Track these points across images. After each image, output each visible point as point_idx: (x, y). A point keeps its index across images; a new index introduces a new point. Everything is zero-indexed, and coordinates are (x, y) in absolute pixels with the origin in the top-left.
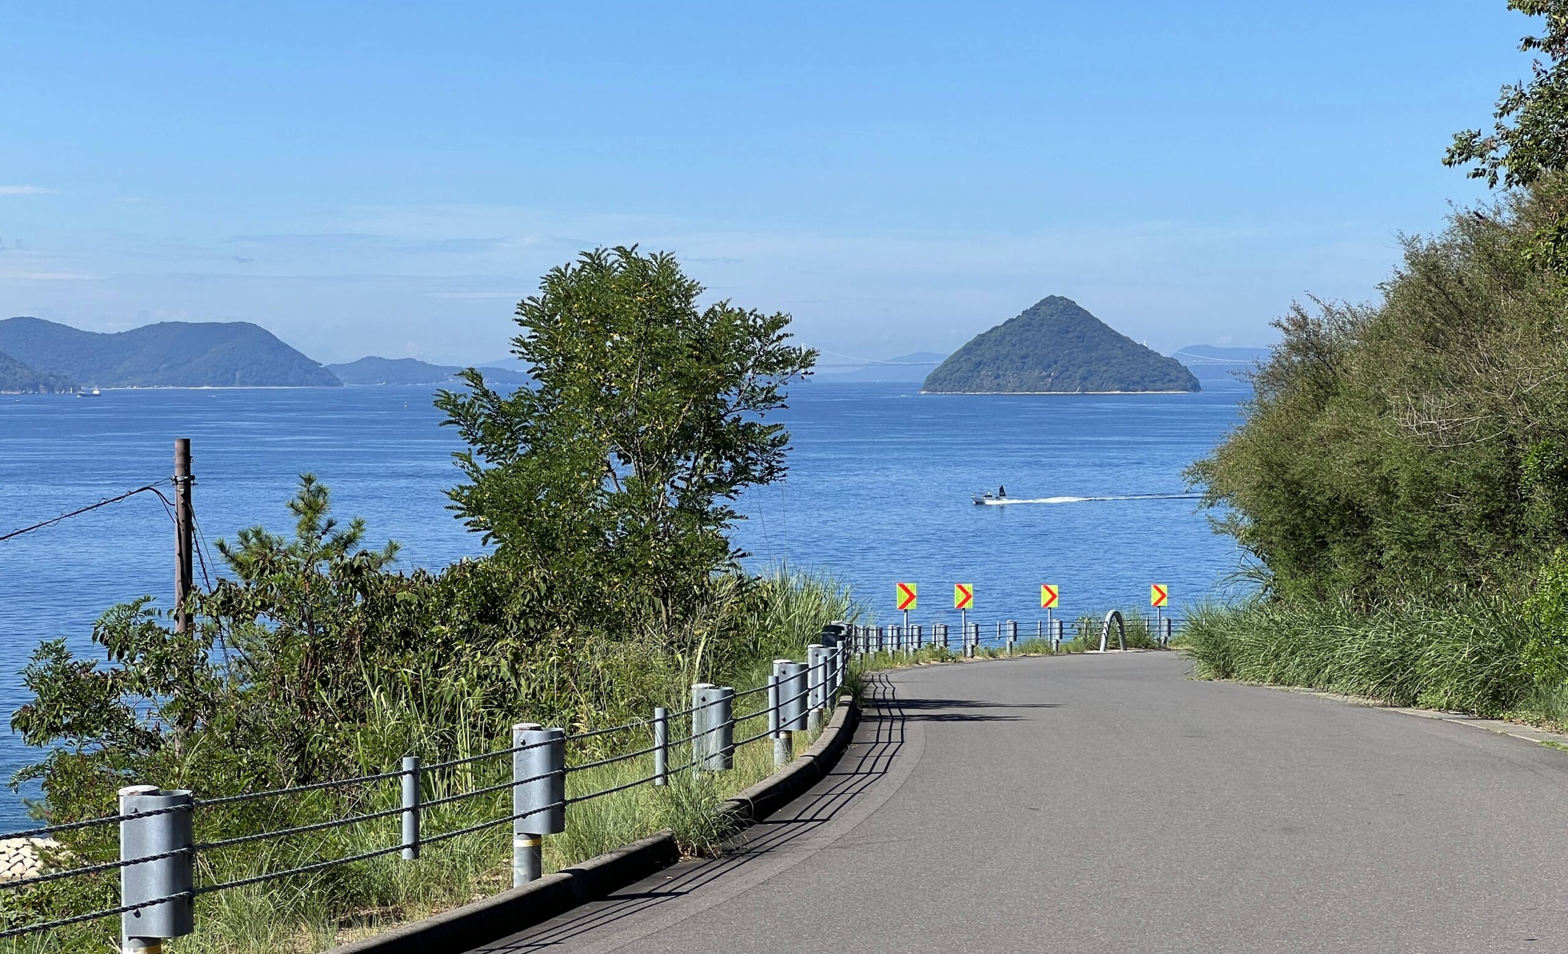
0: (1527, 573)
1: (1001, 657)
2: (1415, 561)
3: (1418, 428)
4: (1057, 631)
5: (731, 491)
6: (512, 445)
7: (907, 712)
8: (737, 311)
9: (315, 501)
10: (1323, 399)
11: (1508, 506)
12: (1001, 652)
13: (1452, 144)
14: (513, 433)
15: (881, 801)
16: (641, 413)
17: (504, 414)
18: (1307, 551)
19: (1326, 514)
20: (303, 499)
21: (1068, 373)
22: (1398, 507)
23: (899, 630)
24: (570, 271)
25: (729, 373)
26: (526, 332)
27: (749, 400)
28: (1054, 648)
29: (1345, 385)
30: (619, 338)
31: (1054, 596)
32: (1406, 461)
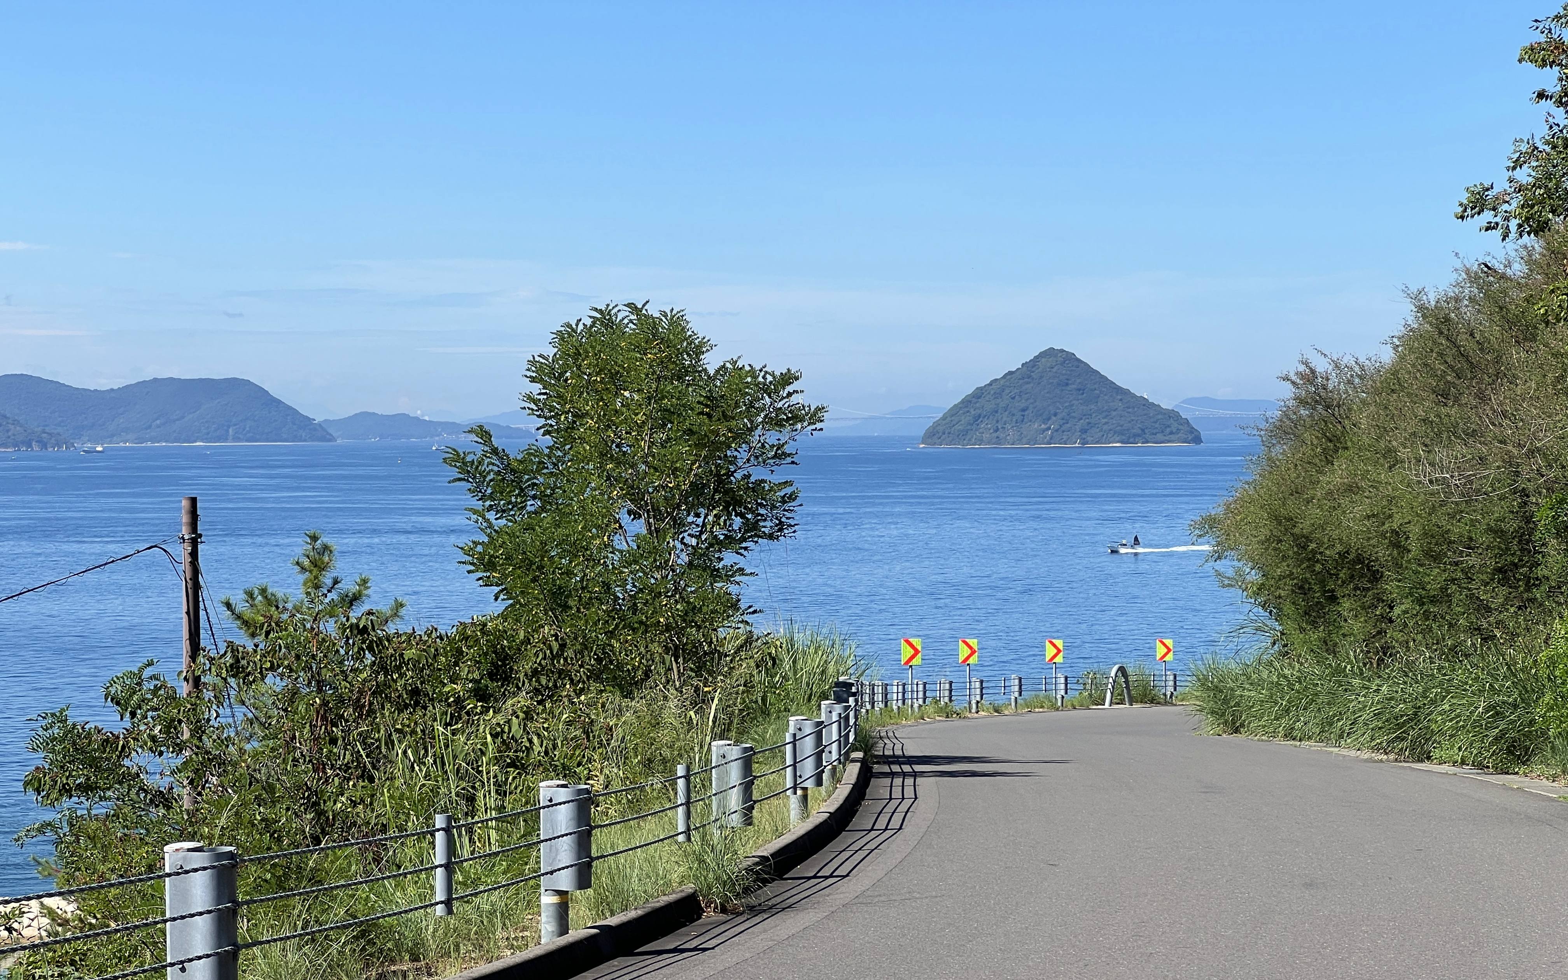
0: (1541, 627)
1: (1006, 712)
2: (1426, 615)
3: (1431, 482)
4: (1063, 686)
5: (742, 548)
6: (522, 502)
7: (918, 768)
8: (747, 368)
9: (320, 559)
10: (1331, 453)
11: (1521, 560)
12: (1006, 708)
13: (1464, 198)
14: (522, 490)
15: (899, 857)
16: (652, 471)
17: (514, 471)
18: (1316, 605)
19: (1335, 568)
20: (308, 557)
21: (1068, 425)
22: (1409, 561)
23: (904, 685)
24: (581, 327)
25: (741, 429)
26: (536, 388)
27: (759, 457)
28: (1059, 704)
29: (1355, 439)
30: (628, 395)
31: (1059, 651)
32: (1418, 515)
